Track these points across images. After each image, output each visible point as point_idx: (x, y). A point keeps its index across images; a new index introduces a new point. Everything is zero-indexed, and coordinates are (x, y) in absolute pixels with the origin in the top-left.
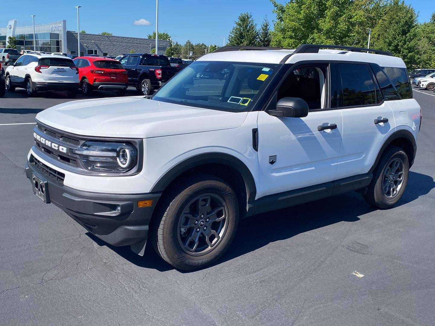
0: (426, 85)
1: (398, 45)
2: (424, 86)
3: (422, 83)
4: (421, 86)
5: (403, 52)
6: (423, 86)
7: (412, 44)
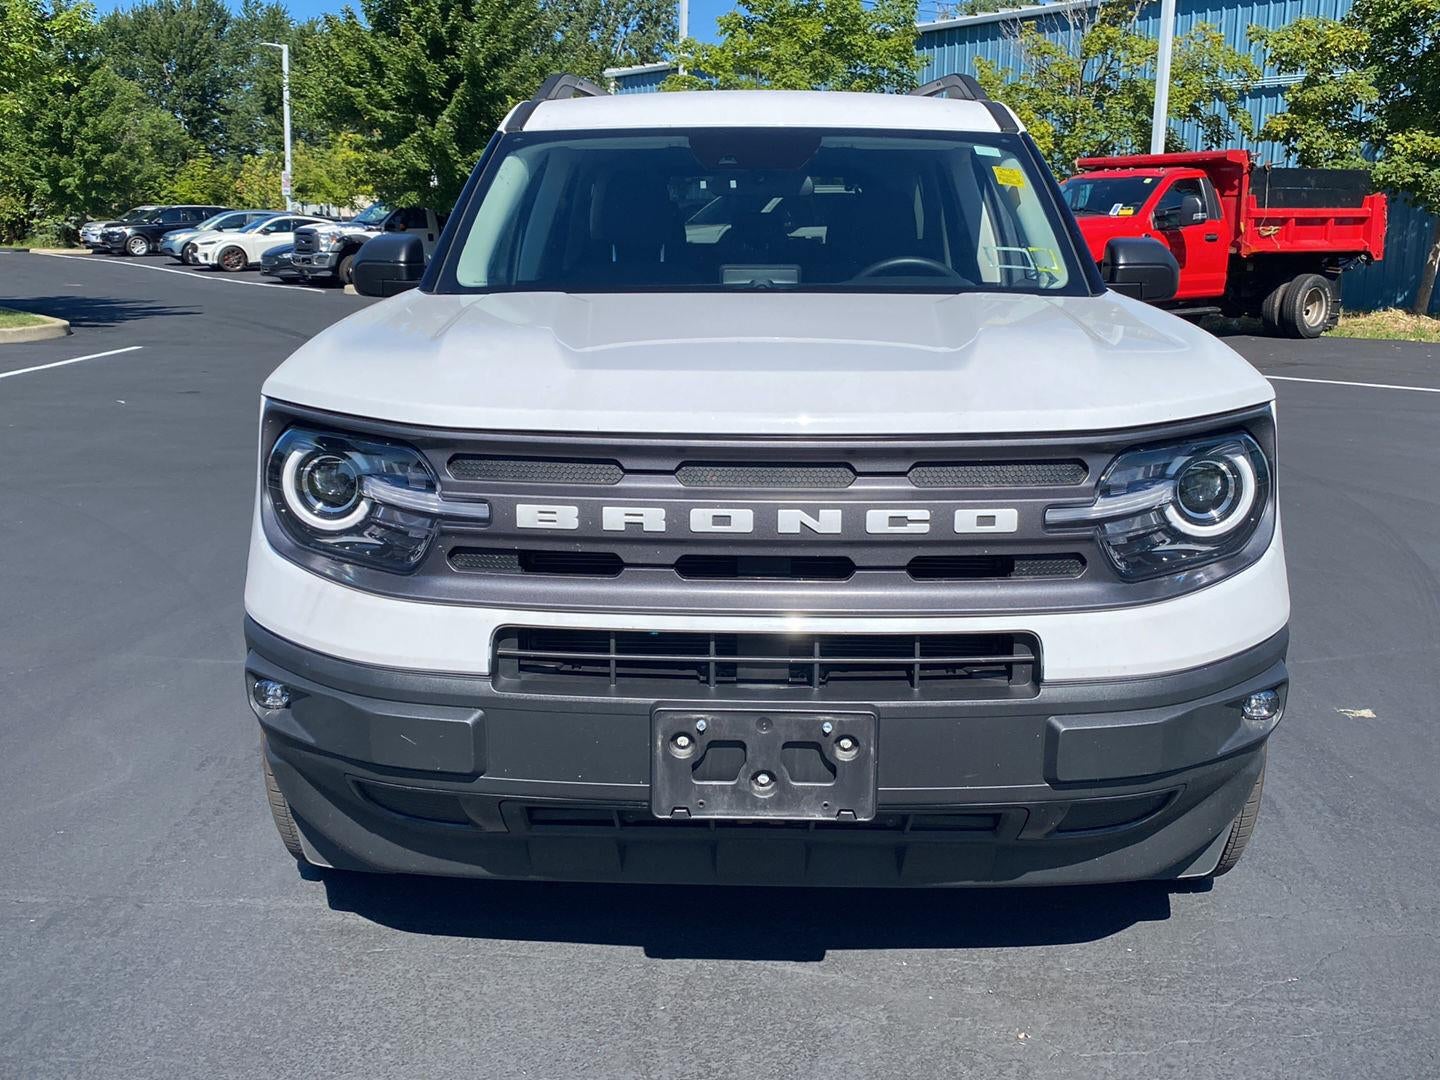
0: (217, 254)
1: (59, 126)
2: (210, 257)
3: (202, 250)
4: (202, 260)
5: (83, 152)
6: (206, 259)
7: (106, 121)
